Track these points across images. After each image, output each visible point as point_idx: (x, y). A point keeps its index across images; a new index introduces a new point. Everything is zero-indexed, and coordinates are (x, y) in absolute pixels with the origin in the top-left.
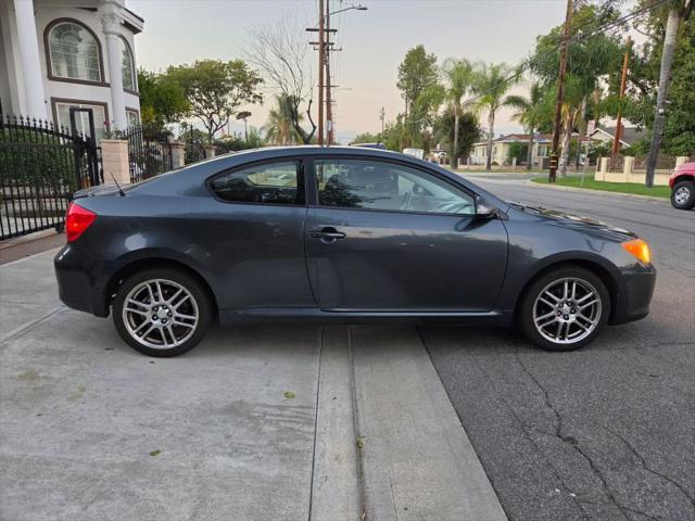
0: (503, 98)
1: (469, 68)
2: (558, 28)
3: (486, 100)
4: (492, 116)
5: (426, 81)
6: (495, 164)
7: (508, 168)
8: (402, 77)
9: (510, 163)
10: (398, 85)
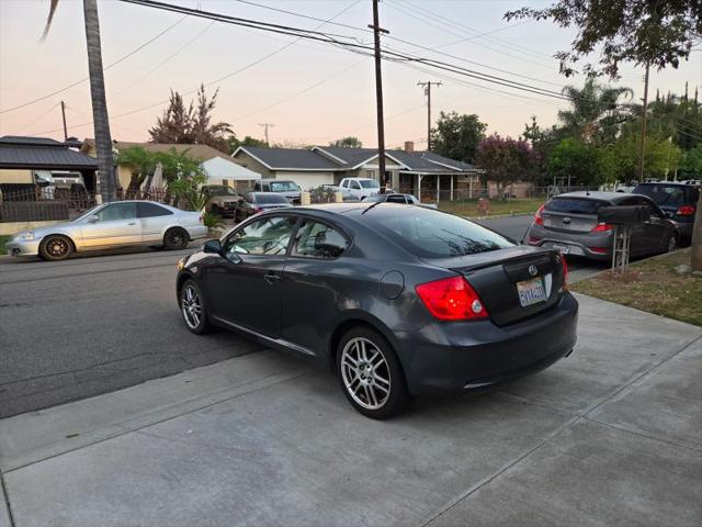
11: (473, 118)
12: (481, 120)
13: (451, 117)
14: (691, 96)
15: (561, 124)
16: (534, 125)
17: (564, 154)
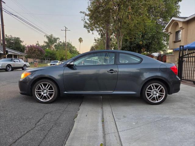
11: (18, 38)
12: (21, 39)
13: (10, 37)
14: (70, 43)
15: (45, 44)
16: (38, 43)
17: (48, 52)
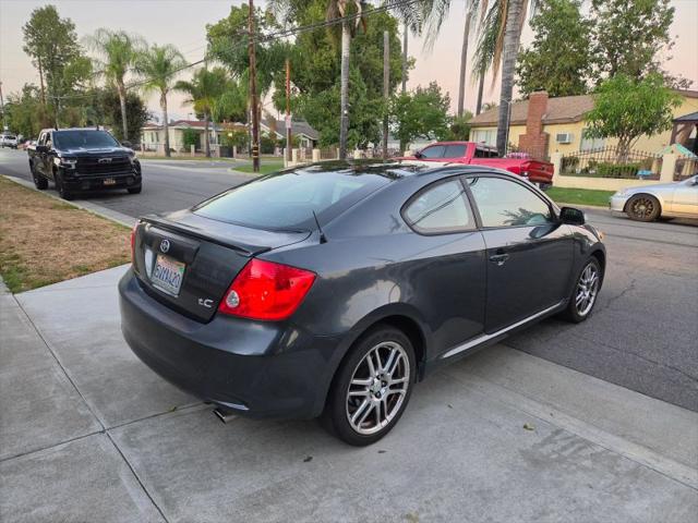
0: (172, 82)
1: (128, 44)
2: (225, 21)
3: (154, 82)
4: (164, 100)
5: (64, 51)
6: (173, 150)
7: (187, 155)
8: (31, 40)
9: (189, 150)
10: (26, 50)
